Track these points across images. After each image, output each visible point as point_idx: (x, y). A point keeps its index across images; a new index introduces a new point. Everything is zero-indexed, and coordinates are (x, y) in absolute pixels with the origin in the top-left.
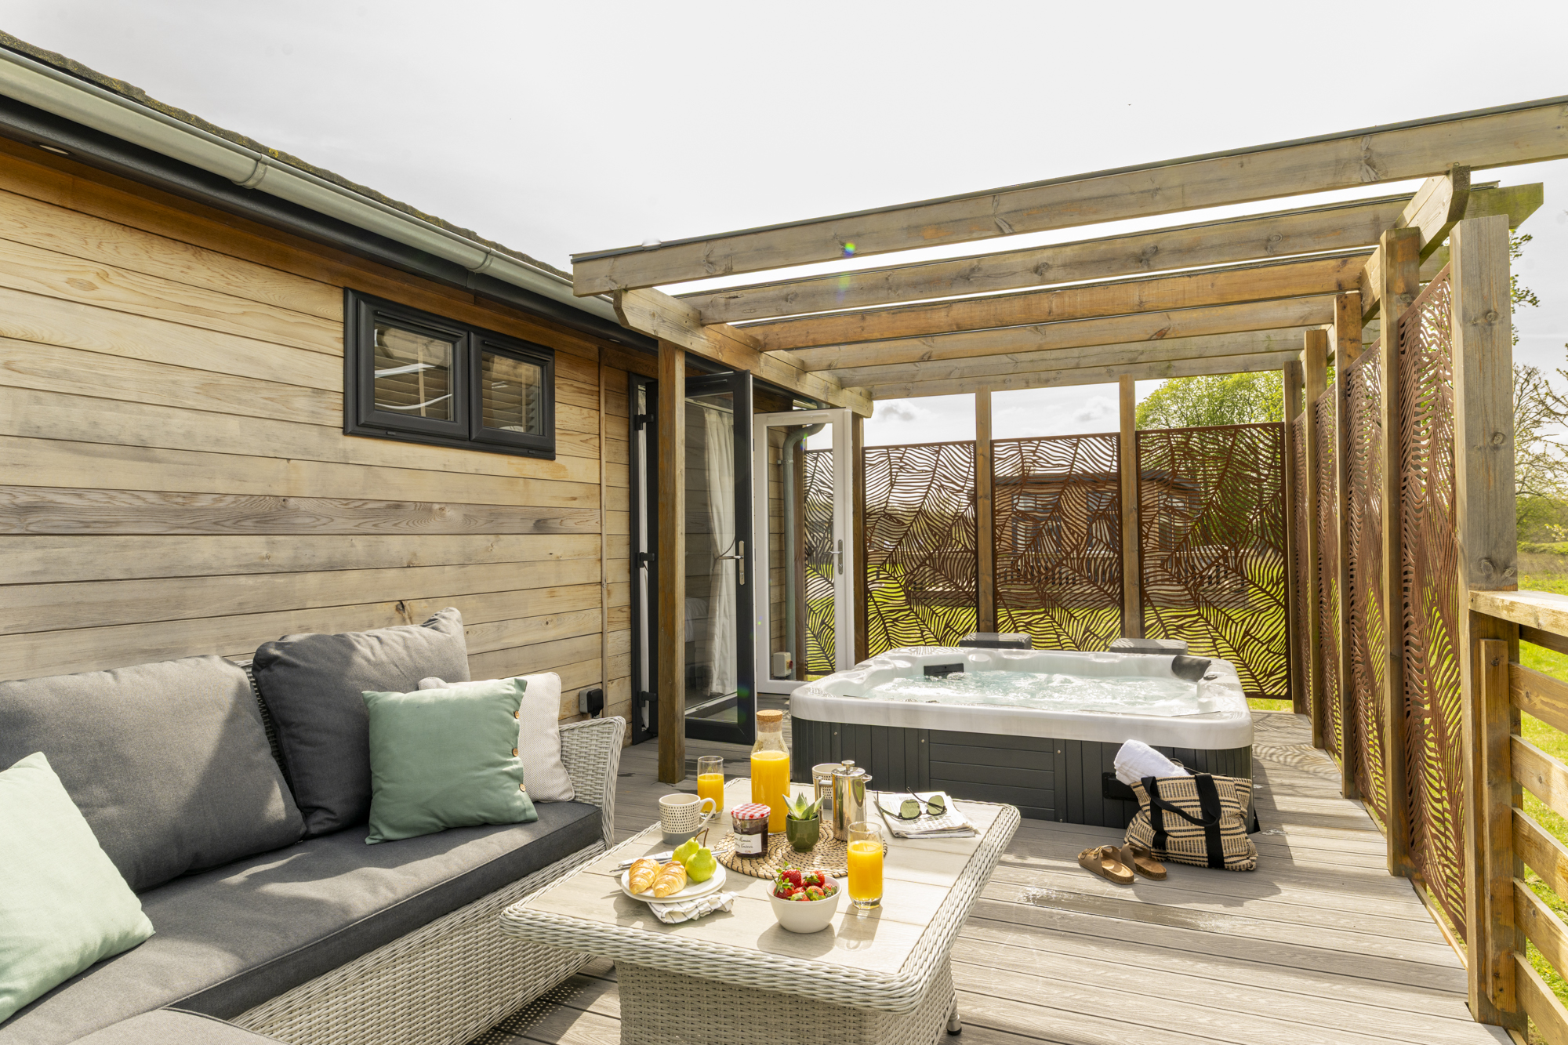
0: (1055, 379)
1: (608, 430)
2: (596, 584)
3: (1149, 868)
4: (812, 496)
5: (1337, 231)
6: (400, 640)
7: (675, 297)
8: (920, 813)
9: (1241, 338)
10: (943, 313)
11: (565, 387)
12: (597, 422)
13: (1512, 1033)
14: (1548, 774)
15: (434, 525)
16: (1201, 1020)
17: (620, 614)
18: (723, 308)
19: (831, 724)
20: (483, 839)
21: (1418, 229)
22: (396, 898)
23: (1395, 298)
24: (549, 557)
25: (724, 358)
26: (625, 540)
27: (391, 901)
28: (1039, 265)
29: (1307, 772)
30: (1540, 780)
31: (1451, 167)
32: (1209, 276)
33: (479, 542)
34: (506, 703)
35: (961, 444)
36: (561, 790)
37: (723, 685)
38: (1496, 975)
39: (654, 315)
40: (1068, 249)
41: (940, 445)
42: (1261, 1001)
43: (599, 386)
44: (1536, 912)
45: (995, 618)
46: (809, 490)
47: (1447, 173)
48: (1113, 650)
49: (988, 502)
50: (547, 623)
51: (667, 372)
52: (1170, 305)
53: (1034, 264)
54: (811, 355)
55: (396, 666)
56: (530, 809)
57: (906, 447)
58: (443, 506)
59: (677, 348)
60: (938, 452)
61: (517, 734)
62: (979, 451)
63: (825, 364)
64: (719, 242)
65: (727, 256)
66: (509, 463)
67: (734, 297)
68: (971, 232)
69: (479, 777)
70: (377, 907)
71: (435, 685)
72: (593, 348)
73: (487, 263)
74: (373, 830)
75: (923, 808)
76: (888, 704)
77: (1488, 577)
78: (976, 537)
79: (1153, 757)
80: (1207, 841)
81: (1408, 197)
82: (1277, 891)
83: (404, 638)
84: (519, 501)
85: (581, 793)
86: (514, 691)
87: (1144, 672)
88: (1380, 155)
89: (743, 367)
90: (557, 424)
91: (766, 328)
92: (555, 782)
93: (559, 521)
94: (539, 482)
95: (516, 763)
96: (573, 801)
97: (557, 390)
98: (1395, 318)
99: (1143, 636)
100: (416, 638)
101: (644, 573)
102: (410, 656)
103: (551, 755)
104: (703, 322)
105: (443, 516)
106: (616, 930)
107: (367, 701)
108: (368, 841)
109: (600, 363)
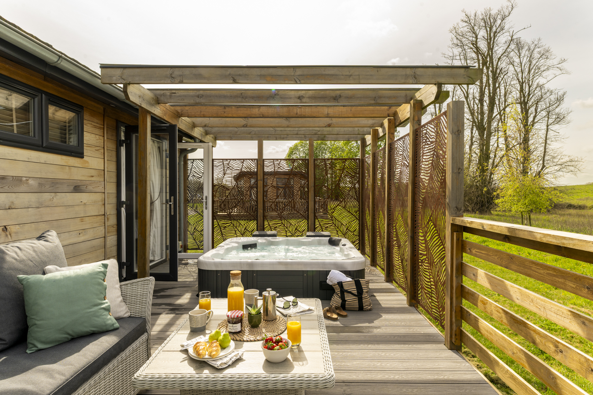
0: (286, 138)
1: (108, 146)
2: (102, 215)
3: (341, 313)
4: (190, 178)
5: (395, 97)
6: (30, 248)
7: (148, 89)
8: (290, 306)
9: (350, 129)
10: (257, 110)
11: (88, 125)
12: (103, 142)
13: (459, 351)
14: (477, 273)
15: (23, 188)
16: (378, 365)
17: (112, 228)
18: (169, 97)
19: (217, 271)
20: (97, 341)
21: (422, 100)
22: (66, 378)
23: (415, 122)
24: (81, 203)
25: (166, 118)
26: (115, 195)
27: (65, 381)
28: (300, 96)
29: (373, 274)
30: (474, 275)
31: (437, 82)
32: (350, 107)
33: (47, 196)
34: (100, 275)
35: (252, 160)
36: (124, 312)
37: (154, 256)
38: (456, 335)
39: (140, 97)
40: (311, 92)
41: (244, 160)
42: (392, 354)
43: (104, 125)
44: (470, 314)
45: (264, 225)
46: (189, 175)
47: (435, 84)
48: (308, 236)
49: (262, 182)
50: (80, 234)
51: (143, 122)
52: (337, 116)
53: (298, 96)
54: (198, 120)
55: (31, 261)
56: (115, 323)
57: (230, 160)
58: (27, 178)
59: (150, 112)
60: (243, 162)
61: (106, 289)
62: (259, 163)
63: (204, 124)
64: (177, 69)
65: (180, 76)
66: (61, 159)
67: (174, 93)
68: (285, 81)
69: (90, 312)
70: (58, 385)
71: (55, 269)
72: (101, 108)
73: (59, 62)
74: (31, 346)
75: (291, 304)
76: (241, 262)
77: (456, 213)
78: (257, 195)
79: (341, 274)
80: (358, 302)
81: (418, 90)
82: (381, 316)
83: (32, 247)
84: (66, 177)
85: (133, 312)
86: (102, 269)
87: (320, 244)
88: (418, 75)
89: (174, 123)
90: (85, 142)
91: (182, 108)
92: (122, 309)
93: (85, 186)
94: (76, 168)
95: (107, 303)
96: (130, 317)
97: (84, 126)
98: (415, 129)
99: (315, 231)
100: (39, 246)
101: (123, 210)
102: (38, 256)
103: (118, 297)
104: (159, 102)
105: (27, 183)
106: (197, 376)
107: (20, 281)
108: (28, 352)
109: (104, 115)
